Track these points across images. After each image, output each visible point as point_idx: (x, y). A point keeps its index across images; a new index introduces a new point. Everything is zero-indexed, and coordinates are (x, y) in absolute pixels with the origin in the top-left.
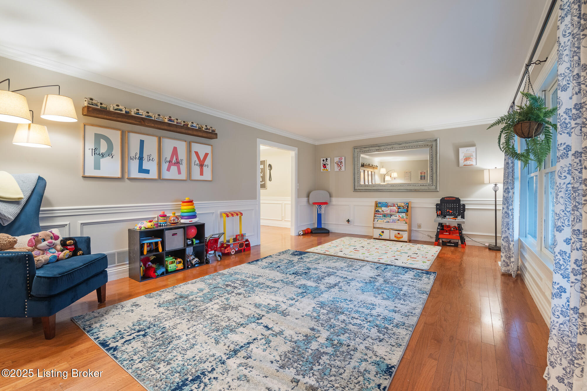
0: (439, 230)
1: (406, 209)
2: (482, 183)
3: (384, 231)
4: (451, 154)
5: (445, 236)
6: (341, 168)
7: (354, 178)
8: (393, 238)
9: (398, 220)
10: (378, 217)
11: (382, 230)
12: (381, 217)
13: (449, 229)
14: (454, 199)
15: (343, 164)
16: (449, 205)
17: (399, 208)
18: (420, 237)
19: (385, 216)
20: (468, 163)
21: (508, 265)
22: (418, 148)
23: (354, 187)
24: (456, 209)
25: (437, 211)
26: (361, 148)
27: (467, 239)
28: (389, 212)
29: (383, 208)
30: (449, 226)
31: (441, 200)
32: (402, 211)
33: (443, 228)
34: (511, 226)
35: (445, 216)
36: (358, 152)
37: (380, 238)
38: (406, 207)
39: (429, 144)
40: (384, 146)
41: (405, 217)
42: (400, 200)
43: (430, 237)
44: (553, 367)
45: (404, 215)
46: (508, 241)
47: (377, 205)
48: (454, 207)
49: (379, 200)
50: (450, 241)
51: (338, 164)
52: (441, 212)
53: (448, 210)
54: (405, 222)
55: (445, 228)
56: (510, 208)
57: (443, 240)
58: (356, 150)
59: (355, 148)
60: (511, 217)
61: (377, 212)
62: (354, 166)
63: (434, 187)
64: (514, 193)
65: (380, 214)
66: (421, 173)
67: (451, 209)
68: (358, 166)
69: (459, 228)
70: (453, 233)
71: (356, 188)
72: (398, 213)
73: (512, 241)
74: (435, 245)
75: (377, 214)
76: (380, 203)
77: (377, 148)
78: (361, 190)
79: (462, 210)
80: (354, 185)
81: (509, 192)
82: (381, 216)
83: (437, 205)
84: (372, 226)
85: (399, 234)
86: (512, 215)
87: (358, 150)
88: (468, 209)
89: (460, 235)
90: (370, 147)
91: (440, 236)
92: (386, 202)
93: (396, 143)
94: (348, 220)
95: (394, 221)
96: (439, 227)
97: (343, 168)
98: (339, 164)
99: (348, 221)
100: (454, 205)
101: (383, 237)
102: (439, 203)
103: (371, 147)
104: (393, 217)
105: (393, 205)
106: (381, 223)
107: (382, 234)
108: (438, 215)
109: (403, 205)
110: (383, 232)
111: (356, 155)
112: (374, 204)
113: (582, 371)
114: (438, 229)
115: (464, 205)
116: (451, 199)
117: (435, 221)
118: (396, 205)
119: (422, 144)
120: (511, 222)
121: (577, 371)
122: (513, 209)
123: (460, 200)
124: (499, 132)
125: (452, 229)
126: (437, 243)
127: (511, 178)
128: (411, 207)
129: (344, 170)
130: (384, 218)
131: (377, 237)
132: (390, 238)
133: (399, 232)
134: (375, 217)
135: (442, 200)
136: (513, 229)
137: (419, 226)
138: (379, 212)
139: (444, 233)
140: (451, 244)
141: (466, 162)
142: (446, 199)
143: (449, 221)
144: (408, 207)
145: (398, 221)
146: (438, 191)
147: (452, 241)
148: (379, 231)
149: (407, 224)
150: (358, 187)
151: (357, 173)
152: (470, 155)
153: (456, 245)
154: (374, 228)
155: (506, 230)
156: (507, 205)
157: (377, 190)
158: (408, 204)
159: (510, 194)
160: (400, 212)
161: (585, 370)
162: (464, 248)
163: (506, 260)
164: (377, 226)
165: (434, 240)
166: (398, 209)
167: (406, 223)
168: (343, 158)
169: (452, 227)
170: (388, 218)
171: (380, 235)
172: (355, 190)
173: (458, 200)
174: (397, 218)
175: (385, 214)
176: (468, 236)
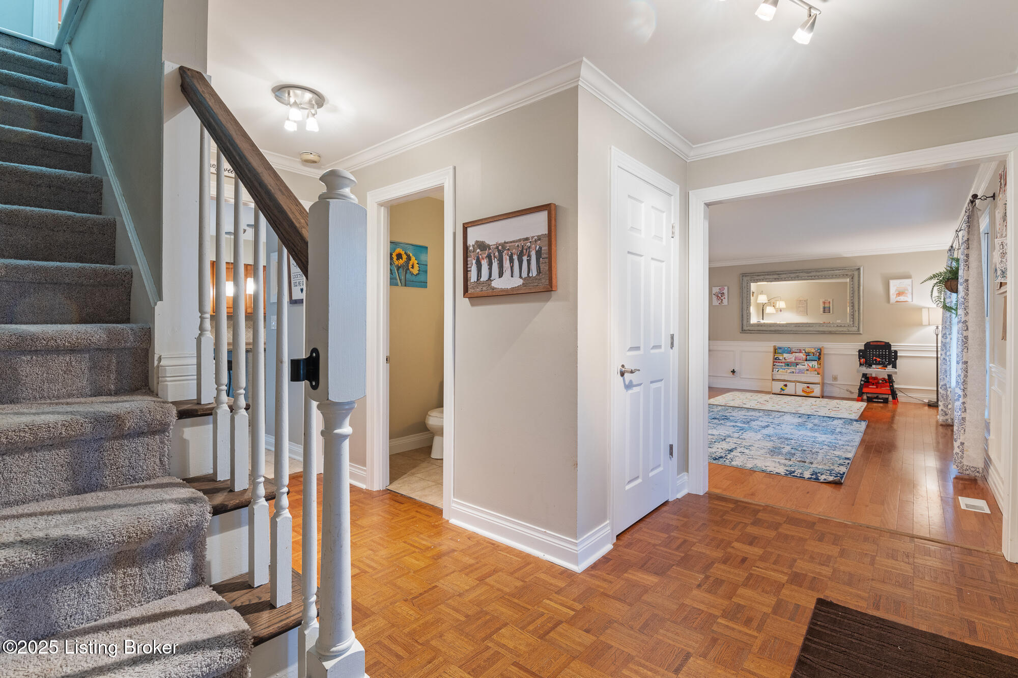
0: (862, 383)
1: (819, 356)
2: (920, 325)
3: (788, 383)
4: (879, 288)
5: (870, 389)
6: (722, 302)
7: (742, 315)
8: (800, 392)
9: (807, 370)
10: (778, 366)
11: (785, 383)
12: (782, 366)
13: (876, 381)
14: (884, 344)
15: (726, 296)
16: (876, 351)
17: (807, 354)
18: (836, 392)
19: (788, 365)
20: (902, 298)
21: (946, 414)
22: (835, 278)
23: (742, 327)
24: (886, 357)
25: (860, 359)
26: (753, 275)
27: (899, 394)
28: (793, 360)
29: (785, 355)
30: (876, 378)
31: (865, 345)
32: (812, 359)
33: (867, 380)
34: (949, 372)
35: (870, 366)
36: (747, 280)
37: (782, 393)
38: (818, 354)
39: (850, 273)
40: (786, 274)
41: (816, 367)
42: (810, 345)
43: (850, 392)
44: (956, 442)
45: (815, 363)
46: (946, 389)
47: (776, 350)
48: (882, 354)
49: (779, 344)
50: (877, 396)
51: (718, 297)
52: (866, 360)
53: (874, 358)
54: (816, 373)
55: (870, 380)
56: (948, 354)
57: (868, 395)
58: (745, 279)
59: (744, 275)
60: (949, 363)
61: (776, 360)
62: (742, 299)
63: (855, 329)
64: (951, 339)
65: (782, 363)
66: (824, 303)
67: (879, 356)
68: (747, 300)
69: (890, 380)
70: (881, 387)
71: (745, 328)
72: (806, 361)
73: (950, 387)
74: (858, 400)
75: (776, 362)
76: (780, 348)
77: (776, 276)
78: (752, 331)
79: (893, 358)
80: (742, 324)
81: (946, 338)
82: (783, 364)
83: (860, 351)
84: (771, 378)
85: (808, 387)
86: (950, 361)
87: (748, 278)
88: (901, 356)
89: (891, 389)
90: (765, 275)
91: (865, 390)
92: (789, 346)
93: (803, 271)
94: (734, 370)
95: (801, 372)
96: (863, 379)
97: (725, 302)
98: (720, 295)
99: (733, 372)
100: (883, 352)
101: (785, 392)
102: (863, 348)
103: (768, 275)
104: (799, 367)
105: (798, 351)
106: (784, 373)
107: (784, 388)
108: (861, 364)
109: (813, 351)
110: (786, 385)
111: (745, 284)
112: (772, 350)
113: (964, 431)
114: (861, 380)
115: (896, 352)
116: (879, 344)
117: (858, 371)
118: (804, 351)
119: (839, 274)
120: (948, 368)
121: (962, 431)
122: (950, 355)
123: (890, 345)
124: (932, 287)
125: (881, 381)
126: (860, 398)
127: (948, 323)
128: (824, 354)
129: (727, 304)
130: (787, 367)
131: (778, 392)
132: (796, 393)
133: (808, 385)
134: (774, 367)
135: (868, 345)
136: (950, 375)
137: (835, 379)
138: (779, 359)
139: (870, 387)
140: (879, 400)
141: (900, 297)
142: (872, 344)
143: (876, 371)
144: (820, 354)
145: (807, 372)
146: (860, 334)
147: (881, 396)
148: (781, 384)
149: (819, 376)
150: (747, 327)
151: (746, 309)
152: (905, 289)
153: (886, 401)
154: (773, 380)
155: (945, 377)
156: (945, 351)
157: (775, 331)
158: (821, 350)
159: (948, 340)
160: (809, 360)
161: (966, 430)
162: (896, 404)
163: (944, 409)
164: (778, 377)
165: (856, 396)
166: (806, 356)
167: (818, 374)
168: (726, 288)
169: (880, 379)
170: (792, 367)
171: (781, 389)
172: (743, 331)
173: (887, 346)
174: (806, 367)
175: (787, 362)
176: (901, 390)
